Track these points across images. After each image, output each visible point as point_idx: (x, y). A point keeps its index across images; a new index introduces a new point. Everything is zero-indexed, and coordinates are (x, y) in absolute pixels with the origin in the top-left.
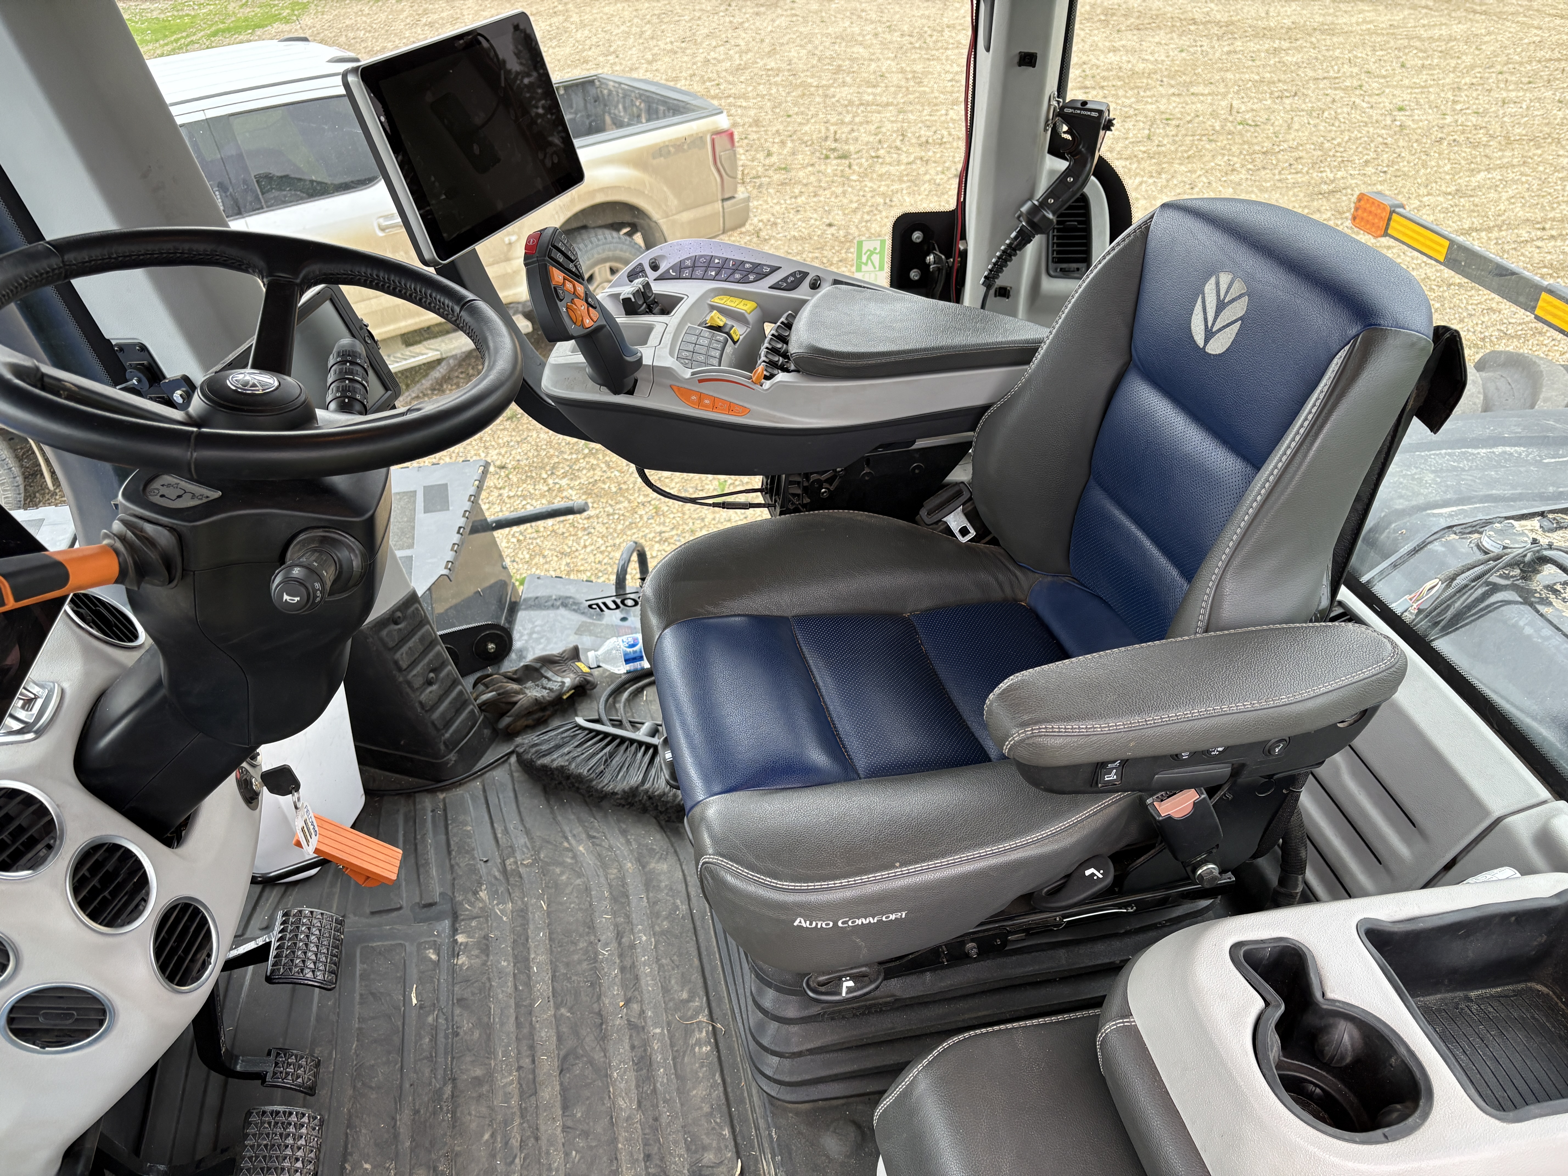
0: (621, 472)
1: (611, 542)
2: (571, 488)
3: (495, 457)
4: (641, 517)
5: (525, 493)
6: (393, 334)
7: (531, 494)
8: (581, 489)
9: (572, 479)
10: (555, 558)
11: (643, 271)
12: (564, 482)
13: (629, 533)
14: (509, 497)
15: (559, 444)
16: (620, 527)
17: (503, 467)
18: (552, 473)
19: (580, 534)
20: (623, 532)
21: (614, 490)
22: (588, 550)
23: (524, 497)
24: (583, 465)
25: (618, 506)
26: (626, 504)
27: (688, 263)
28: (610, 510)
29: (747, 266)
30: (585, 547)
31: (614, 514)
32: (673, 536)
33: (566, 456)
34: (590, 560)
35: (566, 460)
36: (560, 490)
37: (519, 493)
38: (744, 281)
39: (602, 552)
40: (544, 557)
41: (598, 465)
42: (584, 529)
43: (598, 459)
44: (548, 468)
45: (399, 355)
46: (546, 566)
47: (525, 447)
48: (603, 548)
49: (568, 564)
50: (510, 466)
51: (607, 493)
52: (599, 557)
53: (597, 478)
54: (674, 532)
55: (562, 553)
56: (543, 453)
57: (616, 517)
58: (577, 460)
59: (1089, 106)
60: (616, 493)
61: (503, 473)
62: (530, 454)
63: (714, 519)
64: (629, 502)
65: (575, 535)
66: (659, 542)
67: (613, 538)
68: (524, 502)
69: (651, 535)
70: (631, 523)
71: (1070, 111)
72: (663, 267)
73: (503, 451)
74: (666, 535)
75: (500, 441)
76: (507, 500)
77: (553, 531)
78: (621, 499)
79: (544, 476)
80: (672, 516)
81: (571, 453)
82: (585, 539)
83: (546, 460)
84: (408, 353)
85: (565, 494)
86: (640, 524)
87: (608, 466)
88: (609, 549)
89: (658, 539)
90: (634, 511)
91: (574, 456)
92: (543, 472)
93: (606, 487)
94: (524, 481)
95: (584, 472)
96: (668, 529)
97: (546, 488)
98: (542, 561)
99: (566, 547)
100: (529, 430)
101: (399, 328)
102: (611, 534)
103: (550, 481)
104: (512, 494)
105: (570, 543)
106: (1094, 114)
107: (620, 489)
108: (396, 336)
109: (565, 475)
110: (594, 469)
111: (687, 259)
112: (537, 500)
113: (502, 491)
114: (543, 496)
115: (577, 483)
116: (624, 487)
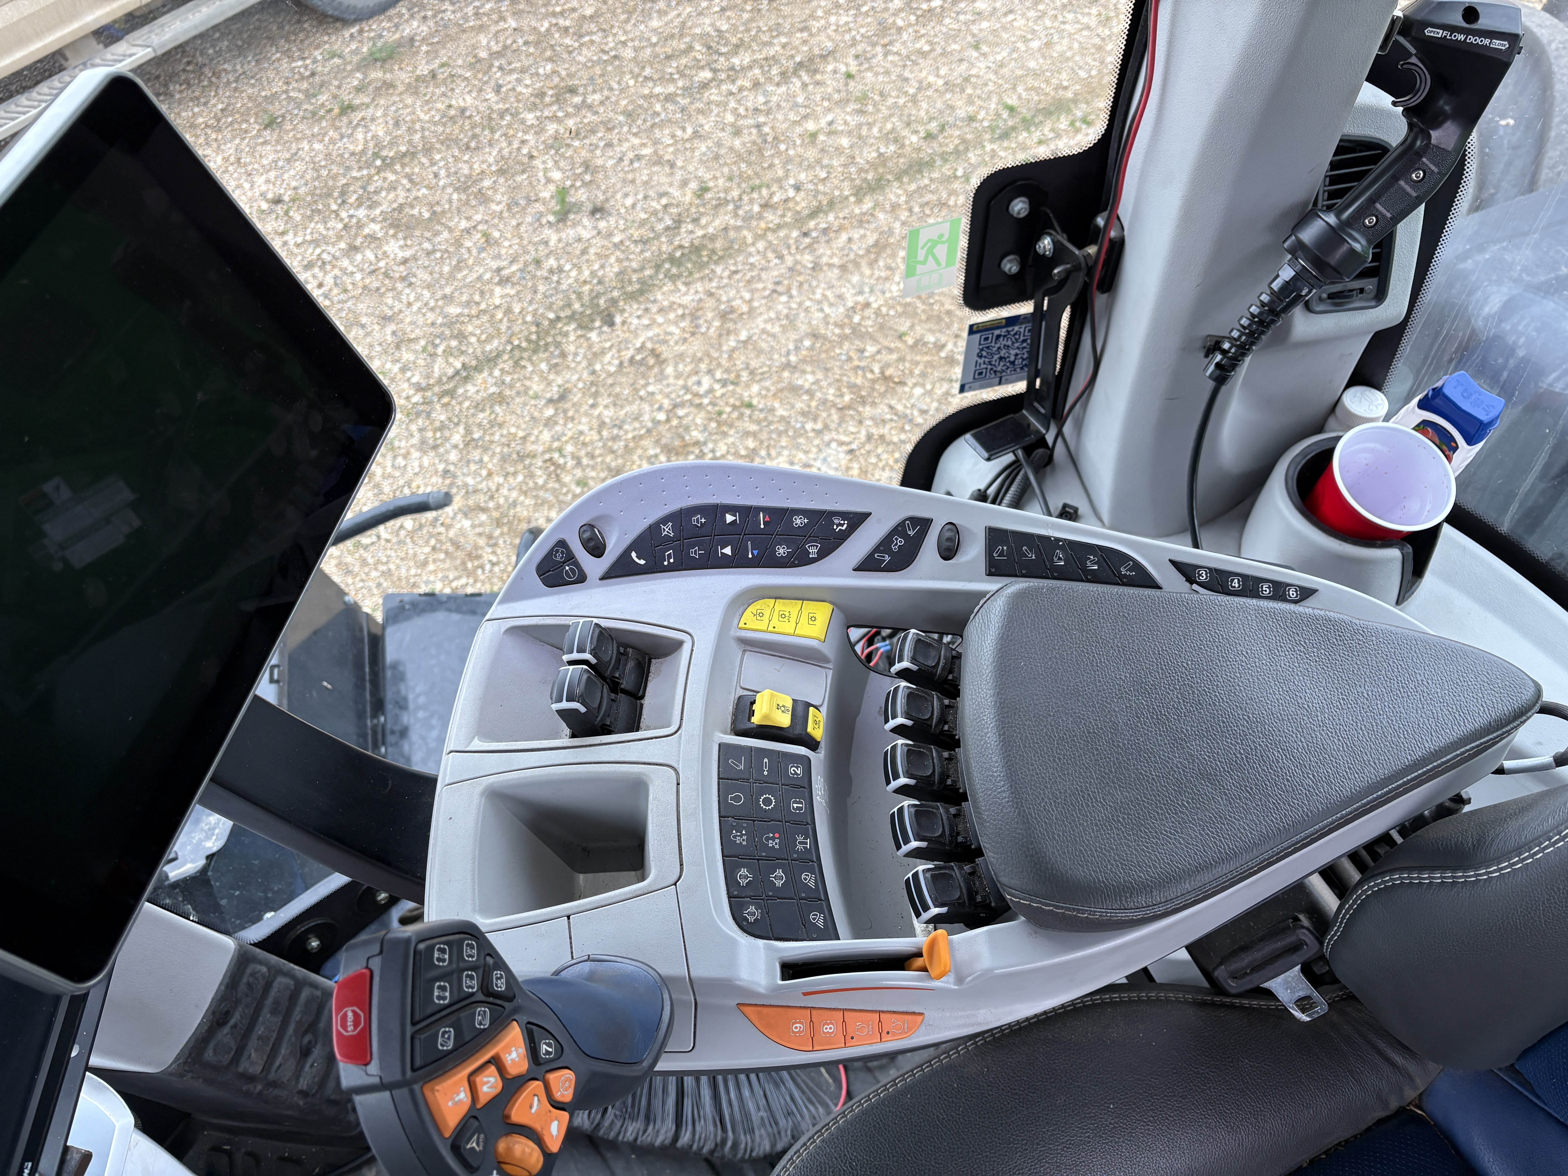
0: (429, 187)
1: (439, 294)
2: (373, 220)
3: (264, 188)
4: (469, 250)
5: (316, 236)
6: (82, 34)
7: (324, 237)
8: (385, 220)
9: (370, 207)
10: (377, 327)
11: (570, 557)
12: (362, 213)
13: (459, 276)
14: (298, 245)
15: (342, 155)
16: (446, 269)
17: (278, 201)
18: (344, 202)
19: (399, 286)
20: (451, 277)
21: (426, 215)
22: (415, 308)
23: (316, 243)
24: (379, 183)
25: (438, 239)
26: (446, 235)
27: (667, 530)
28: (427, 245)
29: (798, 521)
30: (409, 304)
31: (434, 251)
32: (513, 273)
33: (355, 174)
34: (421, 321)
35: (356, 179)
36: (360, 226)
37: (308, 238)
38: (799, 560)
39: (432, 309)
40: (363, 326)
41: (397, 181)
42: (403, 279)
43: (395, 172)
44: (336, 194)
45: (98, 61)
46: (369, 340)
47: (299, 166)
48: (432, 303)
49: (394, 333)
50: (286, 198)
51: (419, 221)
52: (431, 317)
53: (401, 200)
54: (514, 268)
55: (383, 318)
56: (324, 173)
57: (438, 255)
58: (370, 177)
59: (1483, 23)
60: (430, 219)
61: (279, 209)
62: (308, 177)
63: (560, 240)
64: (451, 230)
65: (393, 289)
66: (500, 283)
67: (441, 287)
68: (318, 251)
69: (487, 276)
70: (459, 262)
71: (1440, 33)
72: (615, 546)
73: (272, 174)
74: (505, 272)
75: (265, 162)
76: (295, 250)
77: (365, 287)
78: (438, 227)
79: (334, 207)
80: (506, 244)
81: (360, 169)
82: (408, 295)
83: (330, 183)
84: (109, 57)
85: (366, 231)
86: (471, 262)
87: (411, 181)
88: (440, 303)
89: (497, 280)
90: (458, 244)
91: (365, 172)
92: (331, 201)
93: (415, 212)
94: (311, 218)
95: (384, 194)
96: (504, 263)
97: (340, 226)
98: (361, 332)
99: (385, 308)
100: (297, 140)
101: (87, 24)
102: (437, 281)
103: (344, 215)
104: (299, 240)
105: (390, 301)
106: (1500, 45)
107: (434, 213)
108: (85, 37)
109: (360, 203)
110: (395, 189)
111: (664, 520)
112: (334, 245)
113: (286, 238)
114: (340, 238)
115: (378, 211)
116: (438, 209)
